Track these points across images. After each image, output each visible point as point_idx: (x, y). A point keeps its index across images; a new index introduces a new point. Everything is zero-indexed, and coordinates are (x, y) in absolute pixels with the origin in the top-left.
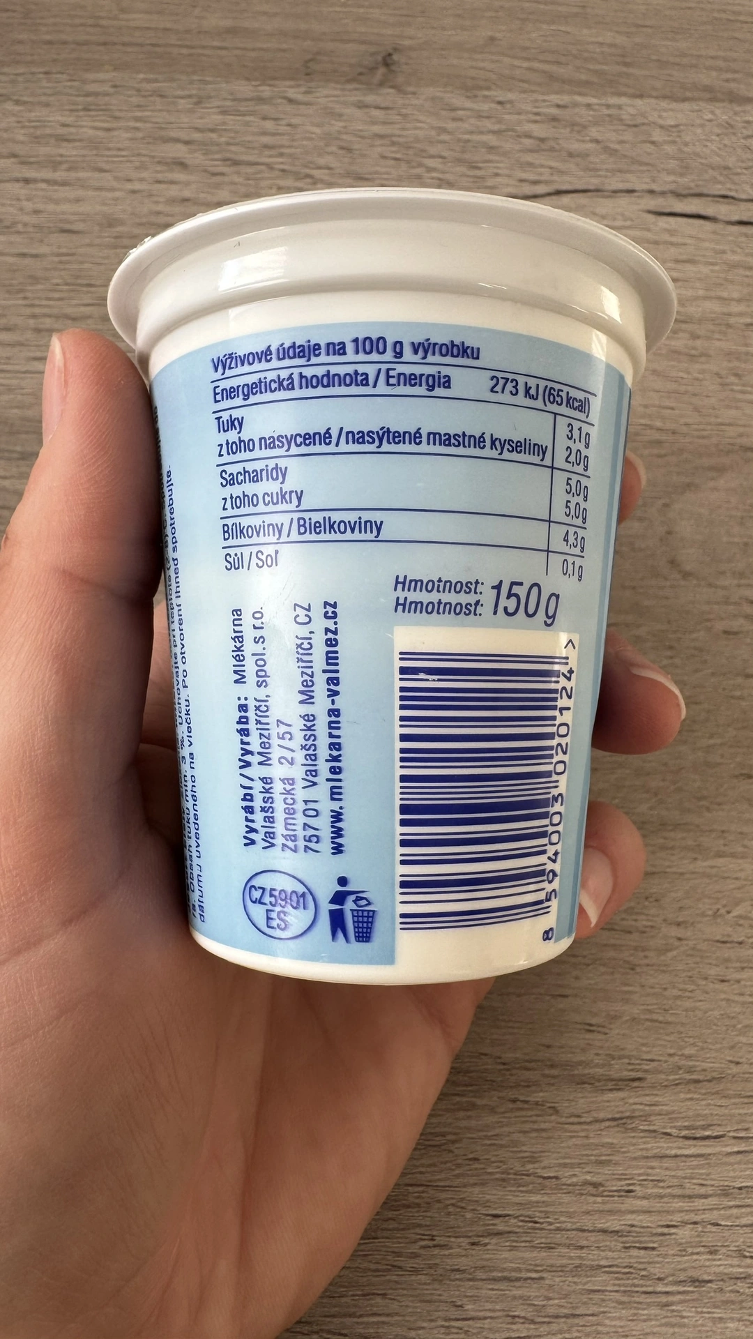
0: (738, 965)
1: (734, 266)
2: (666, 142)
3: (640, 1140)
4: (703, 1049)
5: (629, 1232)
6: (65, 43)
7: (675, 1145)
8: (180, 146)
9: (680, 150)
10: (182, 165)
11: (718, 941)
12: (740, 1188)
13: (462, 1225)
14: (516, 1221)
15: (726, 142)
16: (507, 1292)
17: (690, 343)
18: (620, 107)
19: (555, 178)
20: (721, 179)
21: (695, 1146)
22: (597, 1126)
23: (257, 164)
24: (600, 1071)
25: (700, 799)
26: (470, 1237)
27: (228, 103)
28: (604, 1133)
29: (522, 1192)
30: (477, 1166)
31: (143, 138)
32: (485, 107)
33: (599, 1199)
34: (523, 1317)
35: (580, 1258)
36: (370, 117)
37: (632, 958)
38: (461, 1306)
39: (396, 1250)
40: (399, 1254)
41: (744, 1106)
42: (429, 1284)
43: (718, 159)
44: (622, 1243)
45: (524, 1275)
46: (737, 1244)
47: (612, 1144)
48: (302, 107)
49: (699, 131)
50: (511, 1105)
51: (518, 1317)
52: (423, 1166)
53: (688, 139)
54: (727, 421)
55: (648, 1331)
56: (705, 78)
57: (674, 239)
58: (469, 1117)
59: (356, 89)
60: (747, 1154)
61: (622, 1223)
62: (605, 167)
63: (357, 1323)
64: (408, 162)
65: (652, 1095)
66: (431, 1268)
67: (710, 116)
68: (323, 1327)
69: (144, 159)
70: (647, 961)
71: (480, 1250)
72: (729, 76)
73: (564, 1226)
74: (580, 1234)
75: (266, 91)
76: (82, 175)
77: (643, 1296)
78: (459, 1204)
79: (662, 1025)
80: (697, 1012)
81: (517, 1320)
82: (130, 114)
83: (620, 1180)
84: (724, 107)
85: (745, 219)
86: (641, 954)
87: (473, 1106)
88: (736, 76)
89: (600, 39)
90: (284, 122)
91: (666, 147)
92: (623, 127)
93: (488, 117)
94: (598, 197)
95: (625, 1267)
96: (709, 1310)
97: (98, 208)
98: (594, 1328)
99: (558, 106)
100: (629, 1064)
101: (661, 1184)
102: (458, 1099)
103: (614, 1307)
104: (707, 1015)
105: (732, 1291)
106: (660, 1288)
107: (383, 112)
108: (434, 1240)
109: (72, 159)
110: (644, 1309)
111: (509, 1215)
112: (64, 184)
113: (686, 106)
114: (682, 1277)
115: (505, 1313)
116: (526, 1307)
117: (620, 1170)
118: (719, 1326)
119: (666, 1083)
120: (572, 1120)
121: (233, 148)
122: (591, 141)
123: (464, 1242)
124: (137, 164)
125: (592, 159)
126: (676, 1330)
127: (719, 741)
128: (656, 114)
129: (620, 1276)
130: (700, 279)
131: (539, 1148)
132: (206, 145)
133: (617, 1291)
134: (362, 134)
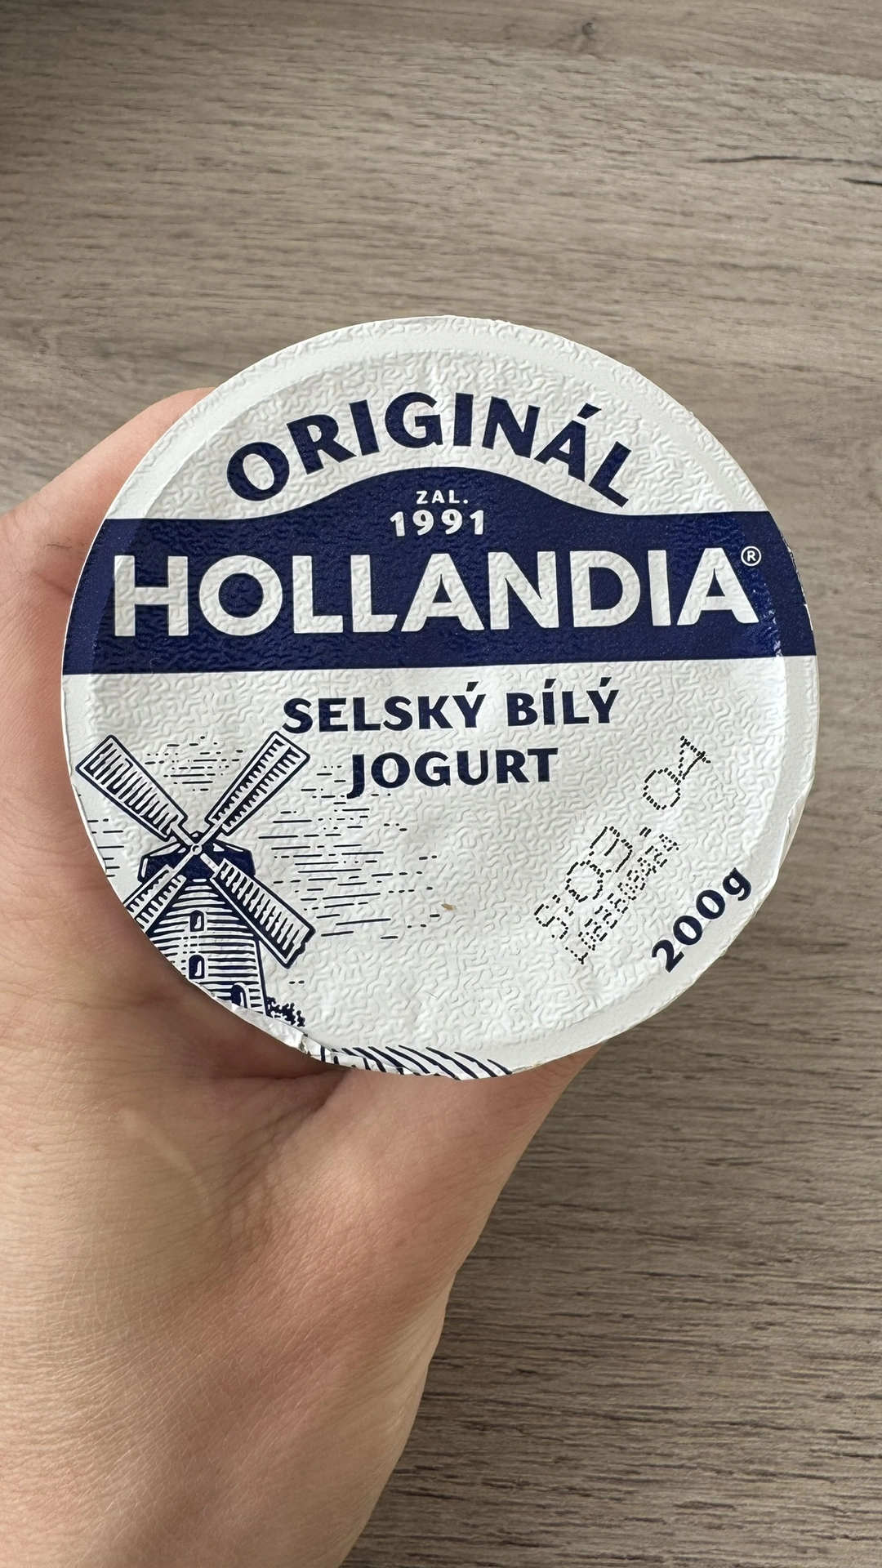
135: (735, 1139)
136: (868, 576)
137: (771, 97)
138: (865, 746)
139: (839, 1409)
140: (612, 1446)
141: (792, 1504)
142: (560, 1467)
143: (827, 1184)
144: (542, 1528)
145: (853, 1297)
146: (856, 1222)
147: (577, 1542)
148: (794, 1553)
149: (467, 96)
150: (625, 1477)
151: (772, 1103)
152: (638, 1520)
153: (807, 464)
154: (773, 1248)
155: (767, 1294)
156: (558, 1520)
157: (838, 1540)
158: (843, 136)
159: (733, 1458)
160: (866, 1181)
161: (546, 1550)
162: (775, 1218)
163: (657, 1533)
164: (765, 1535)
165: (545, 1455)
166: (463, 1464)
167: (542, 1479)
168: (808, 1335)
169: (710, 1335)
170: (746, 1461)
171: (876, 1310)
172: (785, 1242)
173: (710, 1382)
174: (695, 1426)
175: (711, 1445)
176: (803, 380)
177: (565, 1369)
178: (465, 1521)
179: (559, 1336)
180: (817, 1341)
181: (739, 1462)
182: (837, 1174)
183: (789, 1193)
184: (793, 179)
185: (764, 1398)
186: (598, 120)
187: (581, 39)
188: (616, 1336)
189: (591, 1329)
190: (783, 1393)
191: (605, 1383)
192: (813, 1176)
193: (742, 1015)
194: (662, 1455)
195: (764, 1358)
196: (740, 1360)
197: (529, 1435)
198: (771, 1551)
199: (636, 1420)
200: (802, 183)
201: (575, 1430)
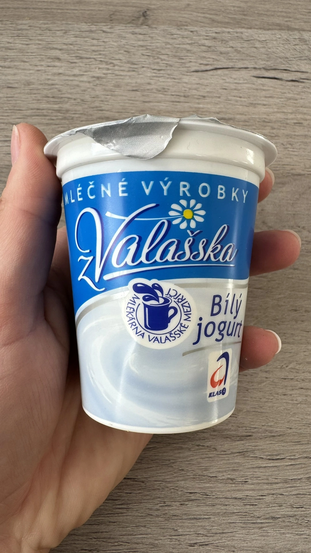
0: (291, 388)
1: (290, 99)
2: (261, 48)
3: (251, 461)
4: (276, 423)
5: (246, 498)
6: (9, 8)
7: (265, 462)
8: (57, 51)
9: (267, 51)
10: (59, 59)
11: (282, 378)
12: (292, 480)
13: (177, 497)
14: (199, 495)
15: (286, 47)
16: (195, 524)
17: (271, 131)
18: (242, 33)
19: (215, 63)
20: (284, 62)
21: (273, 463)
22: (232, 455)
23: (90, 58)
24: (234, 433)
25: (275, 320)
26: (180, 502)
27: (78, 33)
28: (236, 458)
29: (202, 483)
30: (183, 472)
31: (42, 48)
32: (186, 33)
33: (234, 485)
34: (202, 534)
35: (226, 509)
36: (138, 38)
37: (247, 386)
38: (177, 530)
39: (150, 508)
40: (151, 509)
41: (293, 446)
42: (163, 521)
43: (283, 54)
44: (243, 503)
45: (202, 517)
46: (290, 502)
47: (239, 462)
48: (109, 34)
49: (275, 42)
50: (197, 448)
51: (200, 534)
52: (161, 473)
53: (270, 46)
54: (286, 163)
55: (254, 539)
56: (277, 21)
57: (265, 88)
58: (180, 453)
59: (131, 26)
60: (294, 466)
61: (243, 495)
62: (236, 58)
63: (134, 538)
64: (153, 57)
65: (255, 442)
66: (164, 515)
67: (280, 36)
68: (120, 540)
69: (42, 56)
70: (253, 387)
71: (184, 507)
72: (287, 19)
73: (219, 496)
74: (226, 500)
75: (94, 28)
76: (16, 63)
77: (252, 524)
78: (176, 488)
79: (260, 413)
80: (274, 408)
81: (200, 535)
82: (37, 38)
83: (242, 477)
84: (285, 32)
85: (294, 79)
86: (251, 384)
87: (182, 448)
88: (291, 19)
89: (233, 5)
90: (101, 41)
91: (261, 49)
92: (244, 41)
93: (187, 38)
94: (233, 70)
95: (244, 513)
96: (279, 529)
97: (23, 77)
98: (231, 538)
99: (216, 33)
100: (246, 429)
101: (259, 479)
102: (175, 445)
103: (240, 529)
104: (278, 408)
105: (288, 522)
106: (259, 521)
107: (143, 36)
108: (165, 503)
109: (12, 57)
110: (252, 530)
111: (196, 493)
112: (9, 67)
113: (270, 32)
114: (268, 516)
115: (195, 533)
116: (203, 530)
117: (242, 473)
118: (283, 536)
119: (261, 437)
120: (222, 453)
121: (80, 52)
122: (230, 47)
123: (178, 504)
124: (40, 59)
125: (230, 55)
126: (266, 538)
127: (282, 296)
128: (257, 35)
129: (242, 516)
130: (275, 104)
131: (208, 464)
132: (68, 50)
133: (241, 523)
134: (134, 45)
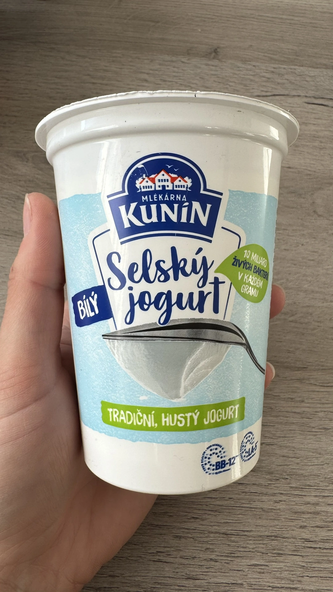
135: (268, 436)
136: (314, 239)
137: (279, 74)
138: (313, 298)
139: (305, 531)
140: (225, 544)
141: (288, 565)
142: (207, 552)
143: (300, 452)
144: (201, 573)
145: (310, 491)
146: (311, 465)
147: (213, 578)
148: (289, 582)
149: (174, 74)
150: (230, 555)
151: (281, 423)
152: (235, 570)
153: (292, 201)
154: (281, 474)
155: (279, 490)
156: (206, 570)
157: (305, 577)
158: (304, 87)
159: (268, 548)
160: (315, 451)
161: (202, 581)
162: (283, 464)
163: (241, 575)
164: (279, 575)
165: (202, 547)
166: (173, 551)
167: (201, 556)
168: (294, 505)
169: (260, 505)
170: (272, 550)
171: (318, 496)
172: (286, 472)
173: (259, 522)
174: (254, 537)
175: (260, 544)
176: (290, 172)
177: (209, 517)
178: (174, 571)
179: (207, 505)
180: (297, 507)
181: (270, 550)
182: (304, 448)
183: (287, 455)
184: (287, 102)
185: (278, 527)
186: (219, 82)
187: (214, 54)
188: (227, 505)
189: (218, 503)
190: (285, 525)
191: (222, 522)
192: (295, 449)
193: (270, 393)
194: (243, 547)
195: (279, 513)
196: (270, 514)
197: (196, 540)
198: (281, 581)
199: (232, 535)
200: (290, 103)
201: (212, 539)
